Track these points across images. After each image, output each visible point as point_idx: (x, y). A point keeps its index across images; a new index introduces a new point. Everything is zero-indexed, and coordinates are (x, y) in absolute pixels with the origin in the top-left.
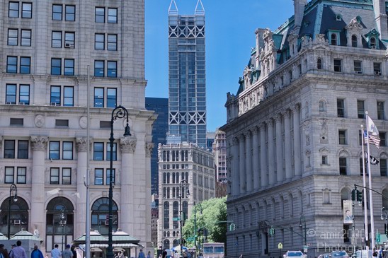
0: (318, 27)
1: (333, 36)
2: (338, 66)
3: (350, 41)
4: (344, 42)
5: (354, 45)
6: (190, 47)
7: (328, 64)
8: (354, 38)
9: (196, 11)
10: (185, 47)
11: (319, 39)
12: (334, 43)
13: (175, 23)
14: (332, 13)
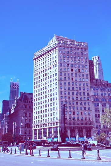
0: (23, 99)
1: (26, 101)
2: (26, 107)
3: (29, 102)
4: (28, 102)
5: (30, 103)
6: (15, 90)
7: (24, 106)
8: (30, 101)
9: (17, 81)
10: (14, 90)
11: (22, 102)
12: (26, 102)
13: (12, 84)
14: (27, 96)
